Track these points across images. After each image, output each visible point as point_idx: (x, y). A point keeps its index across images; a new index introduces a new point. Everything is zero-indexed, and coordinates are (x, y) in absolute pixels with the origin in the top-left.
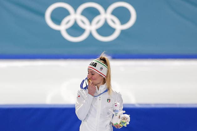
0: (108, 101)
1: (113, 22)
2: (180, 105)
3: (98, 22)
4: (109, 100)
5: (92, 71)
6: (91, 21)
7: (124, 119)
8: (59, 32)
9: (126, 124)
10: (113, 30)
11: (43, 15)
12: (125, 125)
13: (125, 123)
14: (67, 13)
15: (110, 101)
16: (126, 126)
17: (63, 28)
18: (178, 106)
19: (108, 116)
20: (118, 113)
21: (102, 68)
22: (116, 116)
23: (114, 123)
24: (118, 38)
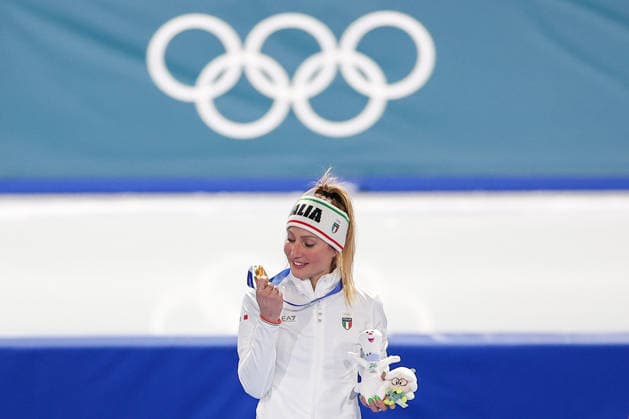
0: (344, 326)
1: (363, 74)
2: (572, 335)
3: (315, 75)
4: (347, 322)
5: (306, 234)
6: (291, 72)
7: (399, 383)
8: (190, 108)
9: (405, 399)
10: (361, 101)
11: (140, 54)
12: (403, 403)
13: (401, 396)
14: (216, 48)
15: (350, 326)
16: (404, 405)
17: (202, 95)
18: (568, 341)
19: (348, 372)
20: (378, 363)
21: (336, 226)
22: (374, 372)
23: (367, 396)
24: (379, 126)
